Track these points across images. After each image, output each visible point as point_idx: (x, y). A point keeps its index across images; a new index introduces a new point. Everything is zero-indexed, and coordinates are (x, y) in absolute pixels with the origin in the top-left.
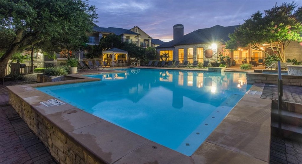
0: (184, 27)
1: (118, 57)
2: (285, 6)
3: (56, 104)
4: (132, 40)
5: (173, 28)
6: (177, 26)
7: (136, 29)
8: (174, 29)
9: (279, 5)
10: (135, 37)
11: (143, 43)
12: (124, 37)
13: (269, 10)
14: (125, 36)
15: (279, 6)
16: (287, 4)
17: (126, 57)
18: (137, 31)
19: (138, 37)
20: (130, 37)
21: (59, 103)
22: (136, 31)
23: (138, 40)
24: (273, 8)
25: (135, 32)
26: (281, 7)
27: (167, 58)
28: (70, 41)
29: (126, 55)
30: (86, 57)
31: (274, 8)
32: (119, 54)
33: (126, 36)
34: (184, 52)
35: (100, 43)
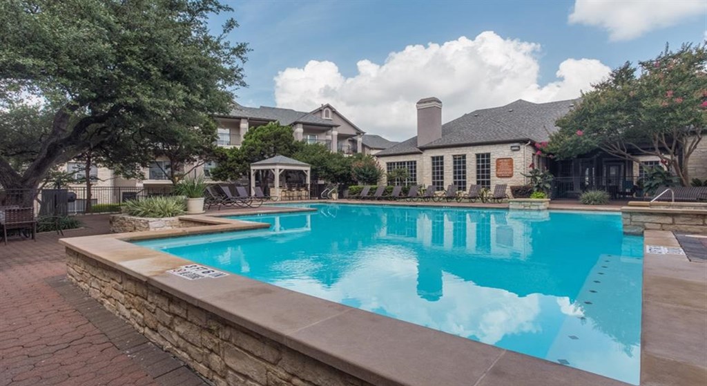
2: (688, 51)
3: (207, 275)
5: (417, 107)
6: (425, 102)
7: (327, 112)
8: (418, 110)
9: (675, 50)
12: (300, 130)
13: (651, 61)
14: (301, 127)
15: (675, 52)
16: (692, 46)
21: (211, 273)
22: (327, 116)
23: (332, 136)
24: (660, 57)
25: (324, 118)
26: (679, 55)
28: (176, 137)
31: (663, 55)
35: (244, 143)
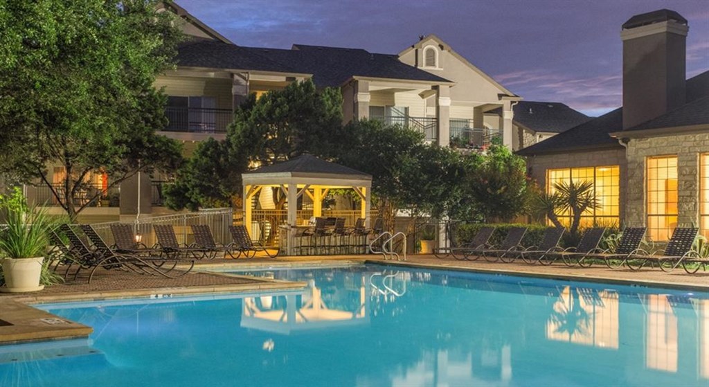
0: (687, 29)
1: (326, 203)
4: (406, 109)
10: (422, 95)
11: (471, 126)
12: (364, 98)
14: (366, 90)
17: (363, 202)
18: (433, 64)
19: (438, 96)
20: (396, 94)
22: (431, 61)
23: (438, 108)
25: (423, 67)
27: (583, 209)
28: (66, 121)
29: (364, 193)
30: (168, 200)
32: (327, 187)
33: (372, 92)
34: (680, 173)
